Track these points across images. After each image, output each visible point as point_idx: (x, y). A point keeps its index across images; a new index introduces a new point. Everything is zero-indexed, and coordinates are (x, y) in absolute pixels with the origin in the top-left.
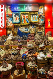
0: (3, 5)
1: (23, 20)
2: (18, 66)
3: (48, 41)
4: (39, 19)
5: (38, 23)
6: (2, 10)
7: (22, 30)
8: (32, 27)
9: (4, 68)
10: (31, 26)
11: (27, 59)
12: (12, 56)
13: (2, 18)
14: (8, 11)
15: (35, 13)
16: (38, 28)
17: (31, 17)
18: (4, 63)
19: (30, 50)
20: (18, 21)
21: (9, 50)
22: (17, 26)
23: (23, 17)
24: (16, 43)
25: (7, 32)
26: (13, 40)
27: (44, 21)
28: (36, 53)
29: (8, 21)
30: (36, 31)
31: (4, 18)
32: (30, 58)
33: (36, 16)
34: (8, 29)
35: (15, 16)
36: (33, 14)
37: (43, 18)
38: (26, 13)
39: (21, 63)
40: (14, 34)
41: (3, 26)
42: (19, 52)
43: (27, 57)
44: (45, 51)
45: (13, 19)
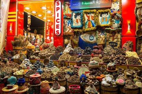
0: (59, 2)
1: (87, 22)
2: (71, 88)
3: (125, 57)
4: (113, 19)
5: (111, 27)
6: (58, 9)
7: (85, 38)
8: (100, 34)
9: (55, 90)
10: (99, 32)
11: (87, 82)
12: (67, 77)
13: (58, 21)
14: (66, 9)
15: (106, 10)
16: (110, 36)
17: (100, 17)
18: (55, 83)
19: (93, 70)
20: (79, 24)
21: (64, 67)
22: (78, 32)
23: (86, 18)
24: (75, 58)
25: (64, 41)
26: (71, 53)
27: (120, 23)
28: (101, 75)
29: (66, 25)
30: (107, 41)
31: (60, 21)
32: (91, 81)
33: (108, 16)
34: (65, 37)
35: (75, 17)
36: (102, 13)
37: (118, 18)
38: (92, 11)
39: (76, 87)
40: (73, 45)
41: (59, 33)
42: (76, 71)
43: (87, 80)
44: (116, 74)
45: (72, 22)
